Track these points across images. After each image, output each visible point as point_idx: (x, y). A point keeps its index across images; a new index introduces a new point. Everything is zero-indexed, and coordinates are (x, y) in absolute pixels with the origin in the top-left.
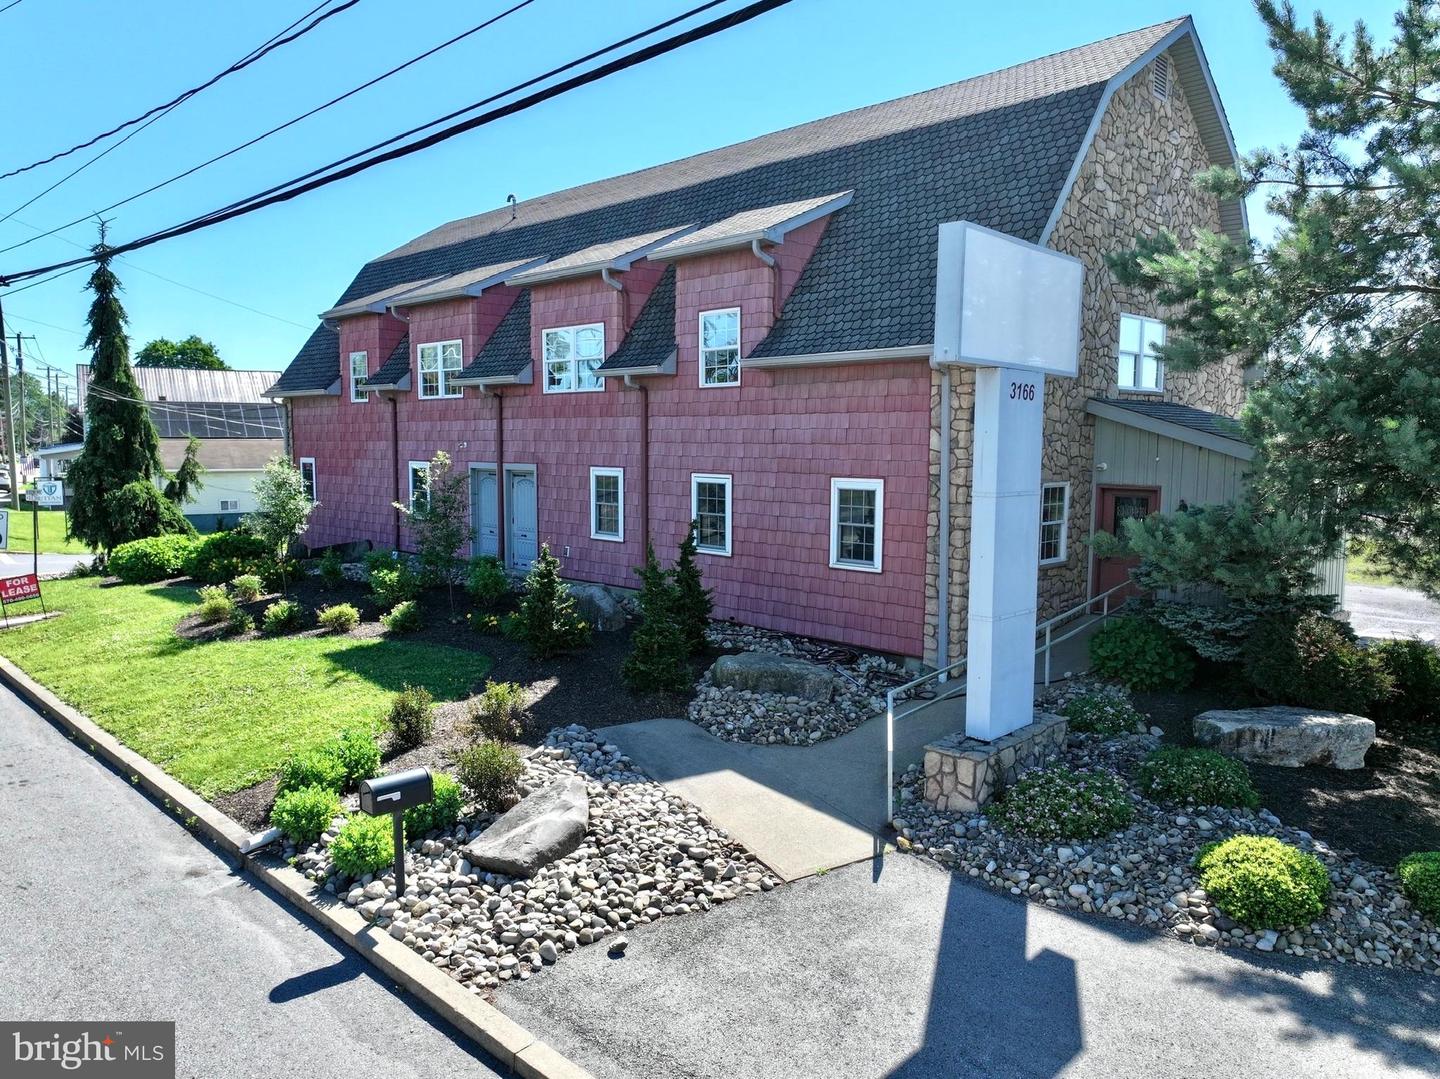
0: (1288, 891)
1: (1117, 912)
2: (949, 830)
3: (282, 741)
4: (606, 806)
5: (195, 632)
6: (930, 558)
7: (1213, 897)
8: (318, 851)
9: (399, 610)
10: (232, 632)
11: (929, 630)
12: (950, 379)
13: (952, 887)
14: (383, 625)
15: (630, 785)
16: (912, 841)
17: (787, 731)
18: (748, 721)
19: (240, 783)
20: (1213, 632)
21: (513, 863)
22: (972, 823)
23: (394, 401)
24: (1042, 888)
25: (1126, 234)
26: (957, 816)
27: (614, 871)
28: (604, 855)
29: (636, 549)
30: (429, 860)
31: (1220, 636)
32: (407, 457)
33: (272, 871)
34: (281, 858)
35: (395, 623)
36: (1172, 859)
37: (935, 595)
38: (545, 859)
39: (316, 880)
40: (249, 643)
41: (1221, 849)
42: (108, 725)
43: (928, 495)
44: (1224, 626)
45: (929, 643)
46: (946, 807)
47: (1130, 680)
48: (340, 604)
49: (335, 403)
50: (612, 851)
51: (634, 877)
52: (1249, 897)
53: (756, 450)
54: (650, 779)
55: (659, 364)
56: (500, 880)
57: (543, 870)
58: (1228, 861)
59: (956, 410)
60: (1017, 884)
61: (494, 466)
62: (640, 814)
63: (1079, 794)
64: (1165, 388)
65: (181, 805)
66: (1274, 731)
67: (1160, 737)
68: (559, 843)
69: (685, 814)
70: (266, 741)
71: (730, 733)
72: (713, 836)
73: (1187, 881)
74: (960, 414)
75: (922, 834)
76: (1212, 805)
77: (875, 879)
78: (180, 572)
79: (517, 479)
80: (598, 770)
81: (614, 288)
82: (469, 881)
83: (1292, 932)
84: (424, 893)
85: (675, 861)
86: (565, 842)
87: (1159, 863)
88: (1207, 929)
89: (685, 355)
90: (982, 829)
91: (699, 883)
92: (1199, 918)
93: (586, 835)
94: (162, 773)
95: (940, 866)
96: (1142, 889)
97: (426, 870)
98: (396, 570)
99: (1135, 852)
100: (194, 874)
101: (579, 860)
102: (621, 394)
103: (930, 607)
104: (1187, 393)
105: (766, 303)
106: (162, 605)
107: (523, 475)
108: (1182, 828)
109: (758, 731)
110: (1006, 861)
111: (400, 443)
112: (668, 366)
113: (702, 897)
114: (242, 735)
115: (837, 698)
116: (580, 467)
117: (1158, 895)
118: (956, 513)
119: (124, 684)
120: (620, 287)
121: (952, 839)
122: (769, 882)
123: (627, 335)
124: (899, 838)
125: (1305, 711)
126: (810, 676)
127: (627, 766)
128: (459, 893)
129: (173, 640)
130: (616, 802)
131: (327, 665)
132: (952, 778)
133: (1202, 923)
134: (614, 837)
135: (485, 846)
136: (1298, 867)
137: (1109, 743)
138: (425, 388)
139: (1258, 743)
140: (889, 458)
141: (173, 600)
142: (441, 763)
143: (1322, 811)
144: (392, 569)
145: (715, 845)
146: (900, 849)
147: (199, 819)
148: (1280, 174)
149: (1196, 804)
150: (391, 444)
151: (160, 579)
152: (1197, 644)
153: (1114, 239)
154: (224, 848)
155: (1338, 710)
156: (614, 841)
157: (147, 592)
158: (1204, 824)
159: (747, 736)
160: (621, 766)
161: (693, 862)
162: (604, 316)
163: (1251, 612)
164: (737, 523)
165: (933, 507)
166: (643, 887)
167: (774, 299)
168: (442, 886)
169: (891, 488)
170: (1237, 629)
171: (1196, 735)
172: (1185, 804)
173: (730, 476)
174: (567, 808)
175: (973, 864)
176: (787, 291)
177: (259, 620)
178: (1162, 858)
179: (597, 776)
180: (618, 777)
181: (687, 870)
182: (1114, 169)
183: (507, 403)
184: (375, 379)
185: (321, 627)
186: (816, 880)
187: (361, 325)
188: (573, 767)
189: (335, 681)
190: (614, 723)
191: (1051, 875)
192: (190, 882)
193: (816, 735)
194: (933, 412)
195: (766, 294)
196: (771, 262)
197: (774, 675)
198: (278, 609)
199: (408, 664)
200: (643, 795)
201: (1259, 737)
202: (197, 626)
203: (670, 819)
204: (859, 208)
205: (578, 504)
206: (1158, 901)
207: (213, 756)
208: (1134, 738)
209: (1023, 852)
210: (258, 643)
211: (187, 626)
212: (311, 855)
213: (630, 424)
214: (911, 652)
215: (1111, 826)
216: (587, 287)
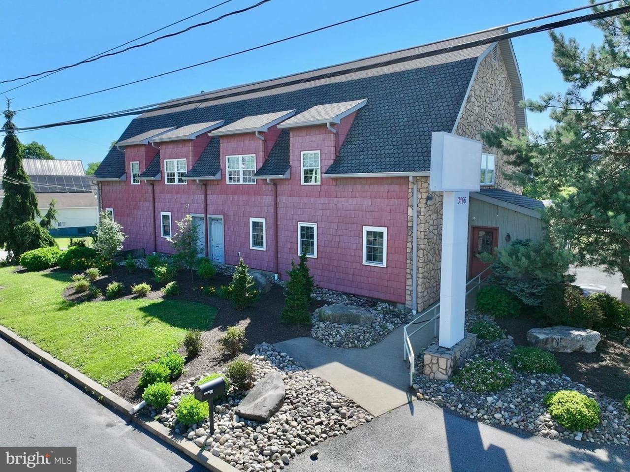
0: (586, 415)
1: (516, 425)
2: (438, 389)
3: (132, 355)
4: (290, 384)
5: (73, 297)
6: (408, 262)
7: (555, 418)
8: (167, 412)
9: (169, 285)
10: (91, 298)
11: (408, 292)
12: (417, 186)
13: (445, 416)
14: (163, 292)
15: (297, 372)
16: (423, 394)
17: (356, 342)
18: (338, 338)
19: (118, 377)
20: (528, 293)
21: (260, 417)
22: (448, 385)
23: (153, 185)
24: (483, 416)
25: (482, 119)
26: (440, 382)
27: (303, 417)
28: (295, 408)
29: (272, 254)
30: (220, 416)
31: (532, 295)
32: (160, 209)
33: (147, 423)
34: (149, 416)
35: (168, 292)
36: (534, 400)
37: (411, 277)
38: (272, 413)
39: (170, 427)
40: (101, 303)
41: (556, 397)
42: (45, 348)
43: (407, 235)
44: (534, 291)
45: (408, 298)
46: (434, 377)
47: (495, 313)
48: (142, 283)
49: (123, 184)
50: (299, 406)
51: (312, 419)
52: (570, 418)
53: (328, 213)
54: (304, 369)
55: (284, 174)
56: (255, 424)
57: (272, 418)
58: (559, 402)
59: (420, 199)
60: (472, 414)
61: (203, 216)
62: (305, 387)
63: (492, 372)
64: (495, 183)
65: (94, 390)
66: (561, 339)
67: (512, 340)
68: (277, 405)
69: (325, 386)
70: (125, 355)
71: (331, 343)
72: (339, 396)
73: (542, 410)
74: (422, 201)
75: (427, 391)
76: (543, 373)
77: (412, 414)
78: (55, 265)
79: (214, 222)
80: (281, 365)
81: (260, 139)
82: (241, 425)
83: (588, 432)
84: (223, 432)
85: (327, 410)
86: (278, 404)
87: (528, 402)
88: (554, 432)
89: (294, 170)
90: (453, 389)
91: (339, 421)
92: (550, 427)
93: (286, 399)
94: (78, 373)
95: (437, 406)
96: (525, 415)
97: (220, 421)
98: (165, 266)
99: (518, 398)
100: (110, 425)
101: (286, 412)
102: (264, 186)
103: (409, 282)
104: (503, 184)
105: (332, 149)
106: (52, 283)
107: (217, 220)
108: (534, 385)
109: (343, 342)
110: (466, 403)
111: (156, 204)
112: (287, 175)
113: (343, 427)
114: (113, 352)
115: (374, 325)
116: (245, 217)
117: (531, 417)
118: (419, 243)
119: (47, 326)
120: (263, 139)
121: (440, 393)
122: (369, 418)
123: (266, 160)
124: (418, 393)
125: (571, 328)
126: (362, 316)
127: (293, 362)
128: (238, 432)
129: (64, 302)
130: (293, 381)
131: (142, 314)
132: (437, 365)
133: (551, 429)
134: (298, 400)
135: (245, 408)
136: (588, 404)
137: (493, 344)
138: (168, 179)
139: (554, 343)
140: (389, 218)
141: (57, 280)
142: (210, 364)
143: (586, 374)
144: (163, 266)
145: (341, 400)
146: (418, 399)
147: (104, 397)
148: (557, 104)
149: (537, 373)
150: (152, 203)
151: (46, 268)
152: (522, 298)
153: (478, 122)
154: (120, 411)
155: (584, 328)
156: (299, 402)
157: (43, 275)
158: (543, 383)
159: (339, 344)
160: (290, 362)
161: (334, 410)
162: (255, 151)
163: (543, 284)
164: (319, 244)
165: (409, 240)
166: (317, 424)
167: (335, 147)
168: (230, 428)
169: (391, 231)
170: (539, 292)
171: (528, 339)
172: (532, 373)
173: (316, 224)
174: (277, 387)
175: (452, 405)
176: (341, 143)
177: (104, 292)
178: (529, 400)
179: (282, 369)
180: (290, 369)
181: (333, 414)
182: (478, 93)
183: (209, 188)
184: (143, 175)
185: (133, 294)
186: (388, 416)
187: (136, 149)
188: (270, 364)
189: (148, 322)
190: (281, 341)
191: (486, 409)
192: (109, 430)
193: (368, 343)
194: (409, 200)
195: (333, 145)
196: (335, 131)
197: (346, 316)
198: (113, 286)
199: (179, 312)
200: (304, 377)
201: (555, 341)
202: (74, 294)
203: (319, 389)
204: (370, 107)
205: (244, 233)
206: (532, 420)
207: (101, 363)
208: (502, 341)
209: (472, 399)
210: (106, 303)
211: (68, 294)
212: (164, 415)
213: (269, 199)
214: (400, 301)
215: (505, 385)
216: (247, 138)
